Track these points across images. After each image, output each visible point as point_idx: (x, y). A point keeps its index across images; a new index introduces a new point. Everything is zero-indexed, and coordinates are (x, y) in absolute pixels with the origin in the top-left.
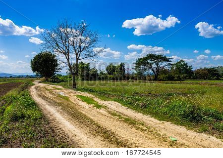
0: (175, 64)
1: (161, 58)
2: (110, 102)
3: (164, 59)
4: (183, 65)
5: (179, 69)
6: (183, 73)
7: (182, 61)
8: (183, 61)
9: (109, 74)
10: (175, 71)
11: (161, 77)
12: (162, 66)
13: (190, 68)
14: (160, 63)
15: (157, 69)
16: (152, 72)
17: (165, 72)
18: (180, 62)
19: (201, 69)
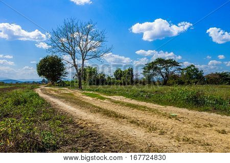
0: (185, 69)
1: (171, 63)
2: (115, 96)
3: (174, 63)
4: (193, 70)
5: (189, 74)
6: (194, 79)
7: (192, 65)
8: (194, 66)
9: (117, 79)
10: (185, 76)
11: (171, 82)
12: (172, 71)
13: (200, 73)
14: (169, 68)
15: (166, 73)
16: (161, 77)
17: (175, 77)
18: (190, 67)
19: (212, 74)
